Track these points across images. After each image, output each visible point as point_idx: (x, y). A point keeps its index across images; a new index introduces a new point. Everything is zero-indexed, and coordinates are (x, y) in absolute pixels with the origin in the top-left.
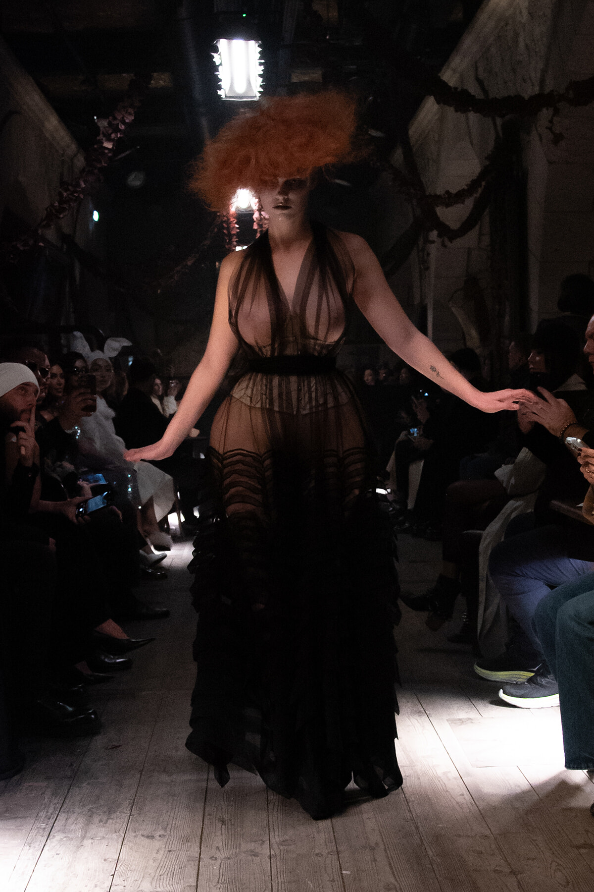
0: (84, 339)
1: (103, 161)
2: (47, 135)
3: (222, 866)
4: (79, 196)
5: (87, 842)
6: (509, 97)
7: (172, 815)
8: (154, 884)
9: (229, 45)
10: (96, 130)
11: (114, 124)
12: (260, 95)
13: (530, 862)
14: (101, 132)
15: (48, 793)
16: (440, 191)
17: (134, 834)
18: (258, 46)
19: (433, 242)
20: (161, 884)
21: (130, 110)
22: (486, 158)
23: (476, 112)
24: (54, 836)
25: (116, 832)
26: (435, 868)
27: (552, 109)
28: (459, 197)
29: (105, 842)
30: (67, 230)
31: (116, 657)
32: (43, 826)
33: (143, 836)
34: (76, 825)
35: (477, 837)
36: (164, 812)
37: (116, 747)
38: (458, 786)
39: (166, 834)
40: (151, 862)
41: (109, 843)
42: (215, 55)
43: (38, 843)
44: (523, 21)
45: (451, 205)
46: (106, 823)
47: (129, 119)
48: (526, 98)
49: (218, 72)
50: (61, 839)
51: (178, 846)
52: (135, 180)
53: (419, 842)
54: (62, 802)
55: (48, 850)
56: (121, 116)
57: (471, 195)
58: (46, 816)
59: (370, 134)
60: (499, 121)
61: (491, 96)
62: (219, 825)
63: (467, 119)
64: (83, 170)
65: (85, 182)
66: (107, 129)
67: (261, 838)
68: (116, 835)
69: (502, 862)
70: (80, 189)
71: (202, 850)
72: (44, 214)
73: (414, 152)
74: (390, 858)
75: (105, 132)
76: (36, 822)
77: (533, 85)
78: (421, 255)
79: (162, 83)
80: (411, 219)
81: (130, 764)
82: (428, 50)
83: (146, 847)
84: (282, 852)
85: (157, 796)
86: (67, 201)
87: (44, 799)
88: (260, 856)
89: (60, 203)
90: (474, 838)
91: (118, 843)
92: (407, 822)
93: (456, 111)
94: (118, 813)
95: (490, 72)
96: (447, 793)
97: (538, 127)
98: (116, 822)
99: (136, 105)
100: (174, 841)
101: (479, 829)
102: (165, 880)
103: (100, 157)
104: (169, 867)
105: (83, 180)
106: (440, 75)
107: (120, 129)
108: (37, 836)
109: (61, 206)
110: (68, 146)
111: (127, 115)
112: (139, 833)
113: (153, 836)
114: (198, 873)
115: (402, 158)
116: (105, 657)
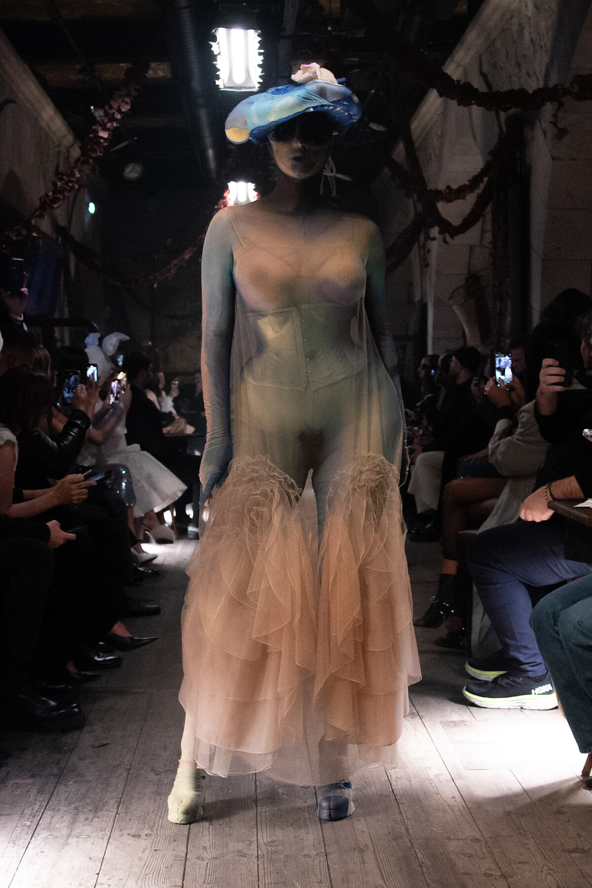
1: (98, 151)
2: (43, 124)
3: (208, 867)
4: (73, 186)
5: (72, 841)
6: (513, 90)
7: (159, 813)
9: (228, 35)
10: (93, 120)
11: (110, 114)
12: (259, 85)
13: (521, 866)
14: (97, 122)
15: (34, 792)
16: (441, 187)
17: (120, 833)
18: (258, 36)
19: (434, 239)
20: (147, 883)
21: (128, 100)
22: (490, 153)
23: (479, 105)
24: (38, 834)
25: (101, 831)
26: (425, 871)
27: (557, 103)
28: (461, 192)
29: (91, 840)
30: (62, 222)
31: (106, 654)
32: (28, 823)
33: (129, 834)
34: (61, 822)
35: (468, 841)
36: (152, 811)
37: (104, 745)
38: (450, 788)
39: (152, 833)
40: (137, 861)
41: (94, 841)
42: (213, 44)
43: (22, 841)
44: (529, 14)
45: (452, 201)
46: (92, 821)
47: (125, 108)
48: (530, 92)
49: (216, 61)
50: (46, 837)
51: (164, 846)
52: (132, 172)
53: (409, 844)
54: (47, 800)
55: (33, 848)
56: (117, 105)
57: (472, 192)
58: (31, 814)
59: (371, 128)
60: (503, 115)
61: (495, 90)
62: (207, 824)
63: (470, 110)
64: (78, 160)
65: (80, 171)
66: (103, 118)
67: (248, 839)
68: (102, 834)
69: (493, 866)
70: (75, 179)
71: (188, 850)
72: (37, 204)
73: (416, 147)
74: (379, 860)
75: (100, 121)
76: (21, 819)
77: (538, 79)
78: (422, 251)
79: (161, 73)
80: (412, 215)
81: (118, 762)
82: (431, 43)
83: (132, 846)
84: (270, 853)
85: (144, 795)
86: (62, 191)
87: (30, 797)
88: (247, 856)
89: (54, 193)
90: (465, 841)
91: (103, 842)
92: (397, 824)
93: (459, 104)
94: (104, 812)
95: (494, 65)
96: (438, 795)
97: (542, 121)
98: (102, 821)
99: (132, 93)
100: (161, 840)
101: (469, 831)
102: (150, 879)
103: (95, 146)
104: (155, 866)
105: (78, 169)
106: (444, 68)
107: (116, 119)
108: (21, 833)
109: (55, 196)
110: (64, 137)
111: (123, 104)
112: (126, 832)
113: (139, 836)
114: (184, 873)
115: (403, 153)
116: (95, 656)
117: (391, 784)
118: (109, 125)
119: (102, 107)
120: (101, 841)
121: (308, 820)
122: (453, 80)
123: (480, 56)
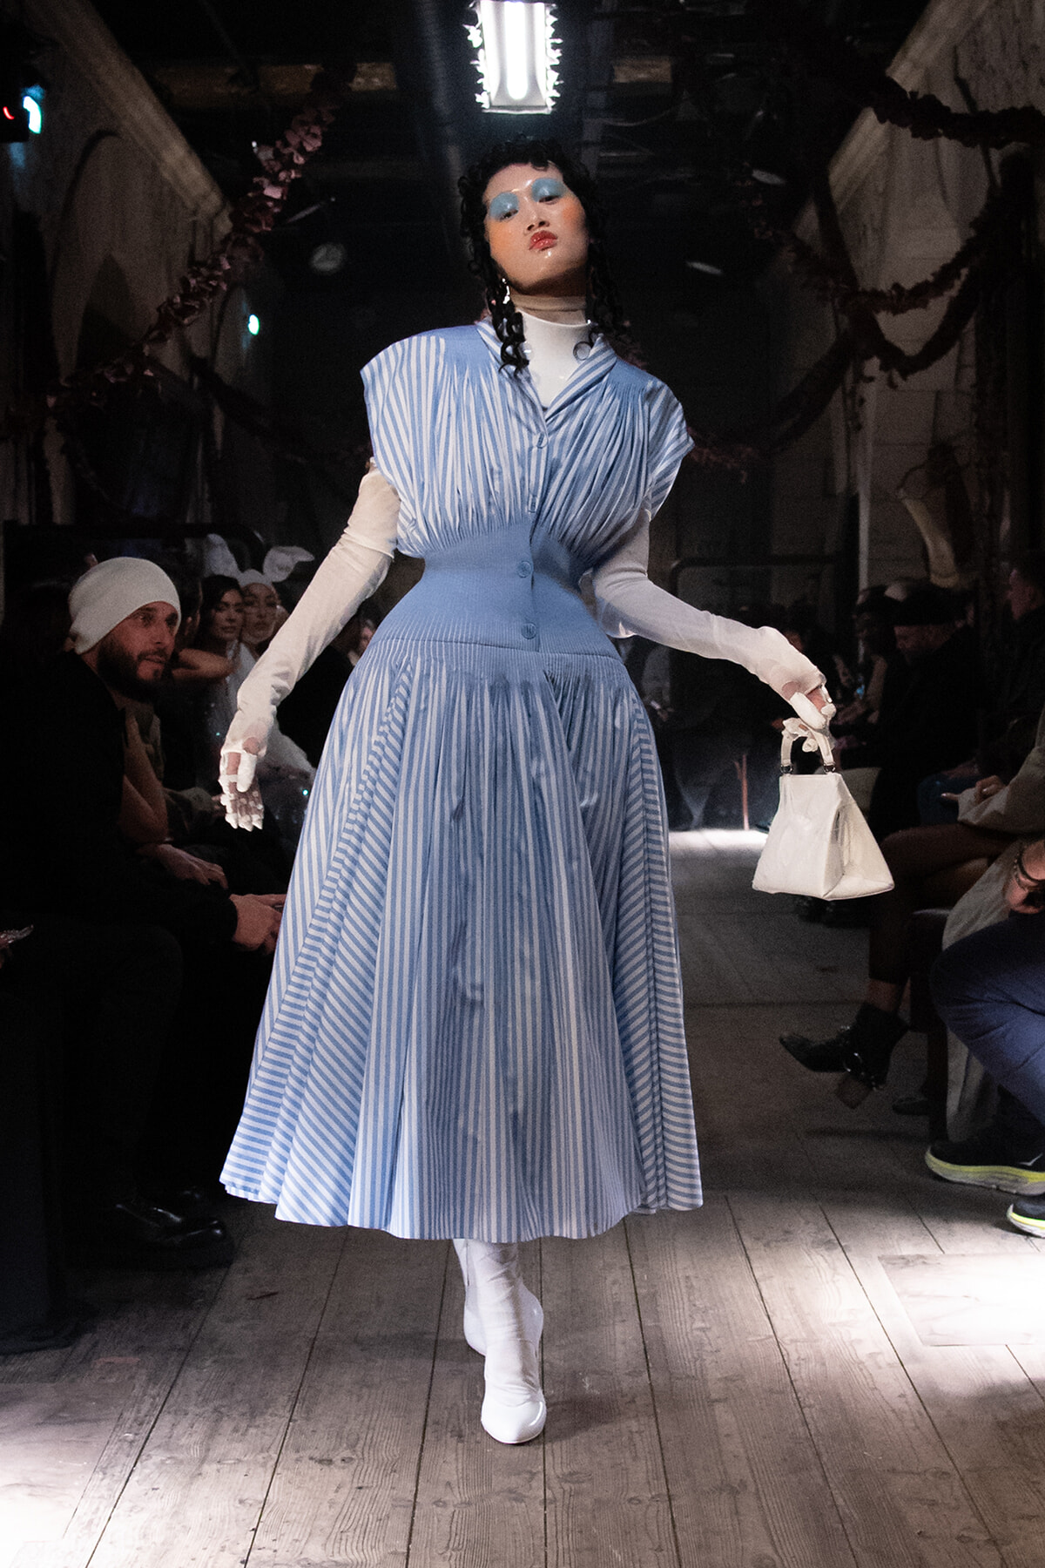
0: (227, 548)
1: (263, 222)
2: (166, 175)
3: (455, 1520)
4: (218, 285)
5: (209, 1468)
6: (1013, 109)
7: (367, 1421)
8: (329, 1546)
9: (498, 12)
10: (257, 168)
11: (284, 155)
12: (554, 104)
13: (1025, 1523)
14: (262, 171)
15: (142, 1377)
16: (884, 286)
17: (296, 1456)
18: (551, 14)
19: (871, 379)
20: (343, 1547)
21: (316, 130)
22: (974, 224)
23: (950, 136)
24: (148, 1455)
25: (262, 1451)
26: (849, 1529)
28: (919, 296)
29: (243, 1469)
30: (200, 350)
32: (131, 1436)
33: (311, 1459)
34: (190, 1437)
35: (928, 1475)
36: (353, 1415)
37: (269, 1295)
38: (896, 1379)
39: (354, 1457)
40: (325, 1507)
41: (249, 1469)
42: (472, 29)
43: (118, 1469)
45: (903, 311)
46: (244, 1434)
47: (312, 145)
49: (477, 60)
50: (163, 1462)
51: (376, 1480)
52: (326, 260)
53: (820, 1481)
54: (166, 1393)
55: (138, 1481)
56: (298, 140)
57: (939, 293)
58: (135, 1420)
59: (754, 179)
60: (995, 156)
61: (981, 108)
62: (453, 1442)
63: (936, 146)
64: (227, 238)
65: (230, 259)
66: (273, 163)
67: (529, 1468)
68: (264, 1459)
69: (974, 1521)
70: (220, 274)
71: (419, 1487)
72: (154, 319)
73: (838, 213)
74: (766, 1509)
75: (267, 168)
76: (118, 1429)
78: (849, 402)
79: (377, 82)
80: (831, 337)
81: (293, 1327)
82: (867, 25)
83: (317, 1479)
84: (567, 1495)
85: (341, 1386)
86: (198, 294)
87: (134, 1388)
88: (526, 1500)
89: (183, 297)
90: (922, 1475)
91: (265, 1471)
92: (799, 1443)
93: (914, 136)
94: (267, 1417)
95: (980, 66)
96: (876, 1392)
98: (263, 1433)
99: (325, 119)
100: (370, 1468)
101: (931, 1458)
102: (350, 1540)
103: (259, 214)
104: (358, 1515)
105: (226, 255)
106: (888, 72)
107: (297, 165)
108: (118, 1454)
109: (186, 303)
110: (205, 197)
111: (308, 138)
112: (305, 1454)
113: (331, 1461)
114: (411, 1529)
115: (815, 225)
117: (788, 1370)
118: (282, 175)
119: (271, 144)
120: (260, 1470)
121: (637, 1435)
122: (904, 91)
123: (955, 48)
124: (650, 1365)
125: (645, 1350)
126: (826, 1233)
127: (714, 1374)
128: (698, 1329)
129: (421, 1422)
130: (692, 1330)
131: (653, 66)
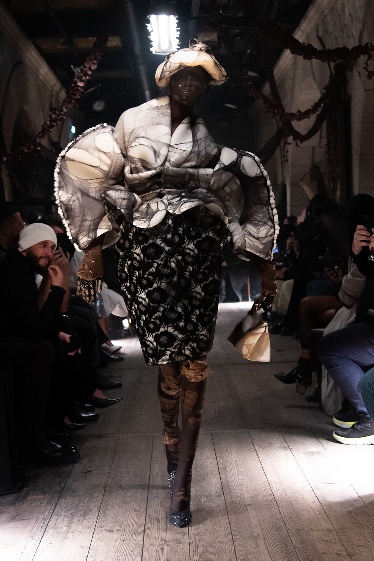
1: (77, 95)
2: (41, 78)
3: (158, 551)
4: (62, 117)
5: (70, 535)
6: (339, 48)
7: (125, 516)
9: (157, 19)
10: (73, 74)
11: (84, 71)
13: (360, 548)
14: (76, 76)
15: (45, 503)
16: (294, 111)
17: (100, 529)
18: (176, 19)
19: (290, 144)
21: (95, 62)
22: (325, 88)
23: (317, 59)
24: (48, 531)
25: (88, 528)
26: (297, 552)
27: (367, 55)
28: (306, 114)
29: (82, 535)
30: (55, 139)
31: (89, 412)
32: (41, 525)
33: (106, 530)
34: (63, 524)
35: (325, 531)
36: (120, 514)
37: (89, 472)
38: (311, 496)
39: (121, 529)
40: (112, 547)
41: (84, 535)
42: (148, 25)
43: (37, 537)
45: (301, 120)
46: (82, 522)
47: (94, 67)
48: (350, 49)
49: (150, 35)
50: (53, 533)
51: (129, 537)
52: (98, 106)
53: (286, 533)
54: (53, 508)
55: (44, 541)
56: (89, 66)
57: (314, 113)
58: (43, 519)
59: (249, 75)
60: (332, 64)
61: (327, 49)
62: (156, 523)
63: (311, 62)
64: (65, 101)
65: (66, 108)
66: (80, 74)
67: (183, 531)
68: (89, 530)
69: (342, 548)
70: (63, 113)
71: (144, 540)
72: (40, 129)
73: (277, 85)
74: (267, 545)
75: (79, 76)
76: (37, 522)
77: (355, 40)
78: (282, 152)
79: (114, 43)
80: (276, 129)
81: (98, 482)
82: (286, 19)
83: (108, 538)
84: (197, 541)
85: (116, 503)
86: (55, 121)
87: (42, 507)
88: (182, 543)
89: (51, 122)
90: (322, 531)
91: (90, 535)
92: (278, 520)
93: (304, 58)
94: (90, 515)
95: (326, 32)
96: (304, 501)
97: (358, 67)
98: (89, 521)
99: (98, 58)
100: (127, 533)
101: (325, 525)
103: (76, 92)
104: (123, 551)
105: (65, 107)
106: (293, 35)
107: (88, 74)
108: (37, 532)
109: (51, 124)
110: (55, 85)
111: (92, 65)
112: (104, 529)
113: (113, 531)
114: (142, 555)
115: (269, 89)
116: (82, 413)
117: (273, 494)
119: (79, 66)
120: (88, 535)
121: (221, 519)
122: (300, 43)
123: (317, 26)
124: (224, 493)
125: (222, 487)
126: (284, 444)
127: (247, 495)
128: (240, 479)
129: (144, 516)
130: (238, 480)
131: (211, 35)
